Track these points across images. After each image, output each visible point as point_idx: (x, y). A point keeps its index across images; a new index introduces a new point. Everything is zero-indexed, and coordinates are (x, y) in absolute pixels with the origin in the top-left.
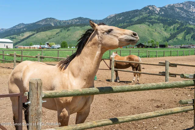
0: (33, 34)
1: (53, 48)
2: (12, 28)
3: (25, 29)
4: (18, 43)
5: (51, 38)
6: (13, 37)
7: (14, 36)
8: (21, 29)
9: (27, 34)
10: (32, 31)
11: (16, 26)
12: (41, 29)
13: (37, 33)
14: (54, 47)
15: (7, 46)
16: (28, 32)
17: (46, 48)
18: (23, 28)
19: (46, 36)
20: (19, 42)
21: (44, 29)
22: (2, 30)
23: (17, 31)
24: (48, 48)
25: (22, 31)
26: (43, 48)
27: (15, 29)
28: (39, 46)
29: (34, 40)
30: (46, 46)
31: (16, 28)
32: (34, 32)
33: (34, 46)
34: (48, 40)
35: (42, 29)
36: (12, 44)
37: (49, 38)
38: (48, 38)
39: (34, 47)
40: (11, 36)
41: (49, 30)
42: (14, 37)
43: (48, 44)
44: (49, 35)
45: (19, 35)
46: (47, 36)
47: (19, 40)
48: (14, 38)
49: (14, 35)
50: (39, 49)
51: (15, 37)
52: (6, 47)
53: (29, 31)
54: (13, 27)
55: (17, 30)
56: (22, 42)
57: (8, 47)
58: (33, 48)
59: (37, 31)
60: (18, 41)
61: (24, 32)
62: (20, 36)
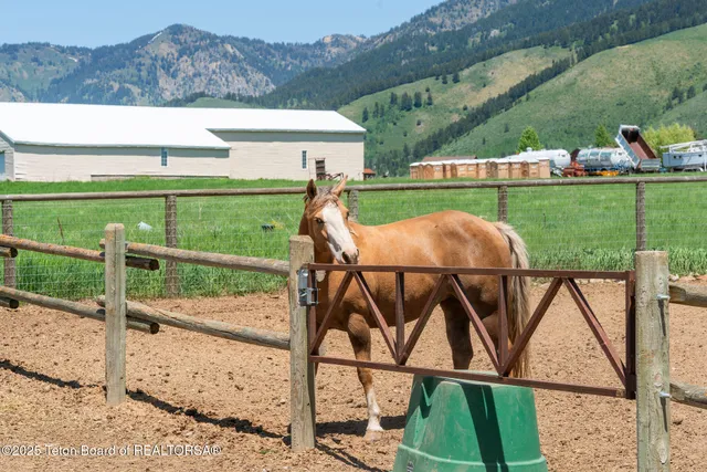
0: (558, 69)
1: (677, 170)
2: (404, 26)
3: (495, 33)
4: (447, 141)
5: (691, 93)
6: (411, 94)
7: (419, 86)
8: (467, 31)
9: (510, 70)
10: (547, 42)
11: (432, 11)
12: (614, 26)
13: (584, 55)
14: (686, 162)
15: (320, 164)
16: (517, 56)
17: (613, 168)
18: (485, 25)
19: (652, 74)
20: (458, 131)
21: (638, 21)
22: (334, 50)
23: (441, 48)
24: (638, 171)
25: (478, 49)
26: (591, 170)
27: (425, 38)
28: (561, 156)
29: (563, 113)
30: (620, 154)
31: (433, 26)
32: (561, 54)
33: (529, 156)
34: (669, 107)
35: (623, 27)
36: (358, 149)
37: (677, 95)
38: (667, 94)
39: (524, 165)
40: (400, 91)
41: (672, 29)
42: (418, 96)
43: (632, 137)
44: (674, 67)
45: (456, 80)
46: (660, 78)
47: (456, 118)
48: (418, 105)
49: (418, 77)
50: (565, 175)
51: (425, 97)
52: (312, 166)
53: (526, 45)
54: (414, 20)
55: (442, 39)
56: (480, 130)
57: (330, 169)
58: (517, 173)
59: (587, 43)
60: (445, 124)
61: (489, 52)
62: (462, 87)
